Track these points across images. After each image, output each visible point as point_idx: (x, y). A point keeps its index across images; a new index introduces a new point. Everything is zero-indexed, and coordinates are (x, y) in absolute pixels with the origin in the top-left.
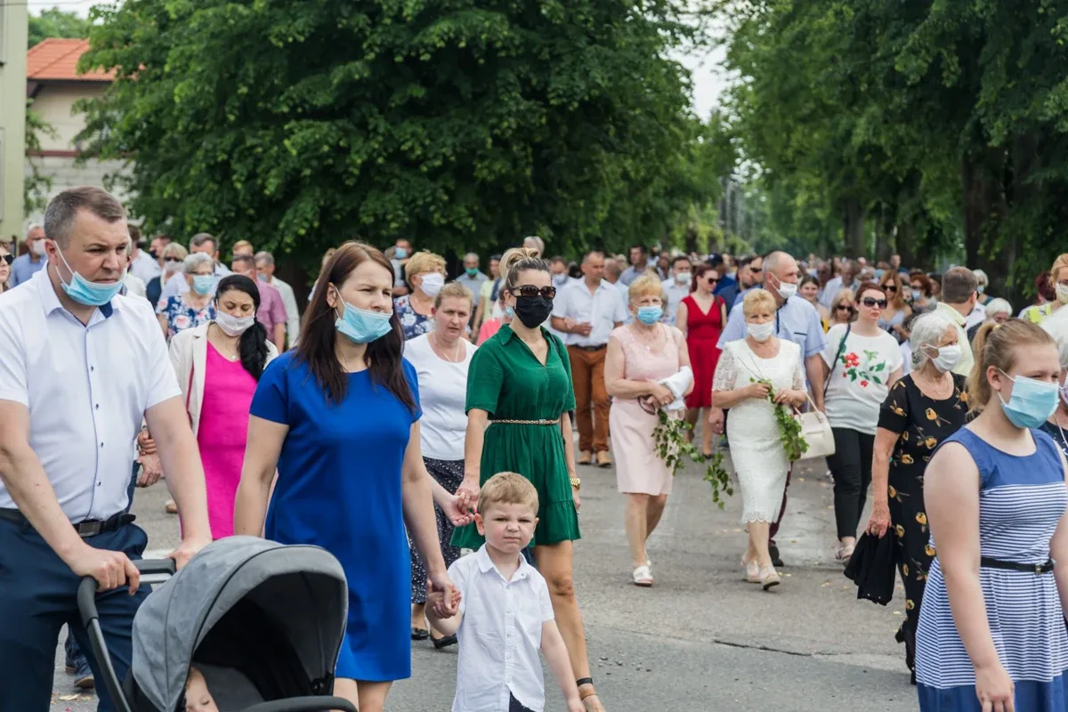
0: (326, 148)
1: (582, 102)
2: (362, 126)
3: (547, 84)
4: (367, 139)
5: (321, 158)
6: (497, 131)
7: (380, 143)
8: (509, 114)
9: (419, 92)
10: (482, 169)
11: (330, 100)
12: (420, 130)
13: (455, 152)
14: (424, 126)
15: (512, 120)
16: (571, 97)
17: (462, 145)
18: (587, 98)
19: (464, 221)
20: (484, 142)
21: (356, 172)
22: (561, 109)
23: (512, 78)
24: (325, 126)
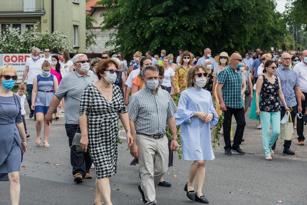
0: (161, 25)
1: (232, 10)
2: (172, 18)
3: (223, 5)
4: (173, 22)
5: (161, 27)
6: (209, 19)
7: (176, 23)
8: (212, 14)
9: (186, 8)
10: (205, 29)
11: (163, 11)
12: (187, 19)
13: (197, 25)
14: (188, 18)
15: (213, 15)
16: (229, 8)
17: (199, 23)
18: (233, 8)
19: (200, 44)
20: (205, 22)
21: (170, 31)
22: (227, 11)
23: (213, 3)
24: (161, 19)
